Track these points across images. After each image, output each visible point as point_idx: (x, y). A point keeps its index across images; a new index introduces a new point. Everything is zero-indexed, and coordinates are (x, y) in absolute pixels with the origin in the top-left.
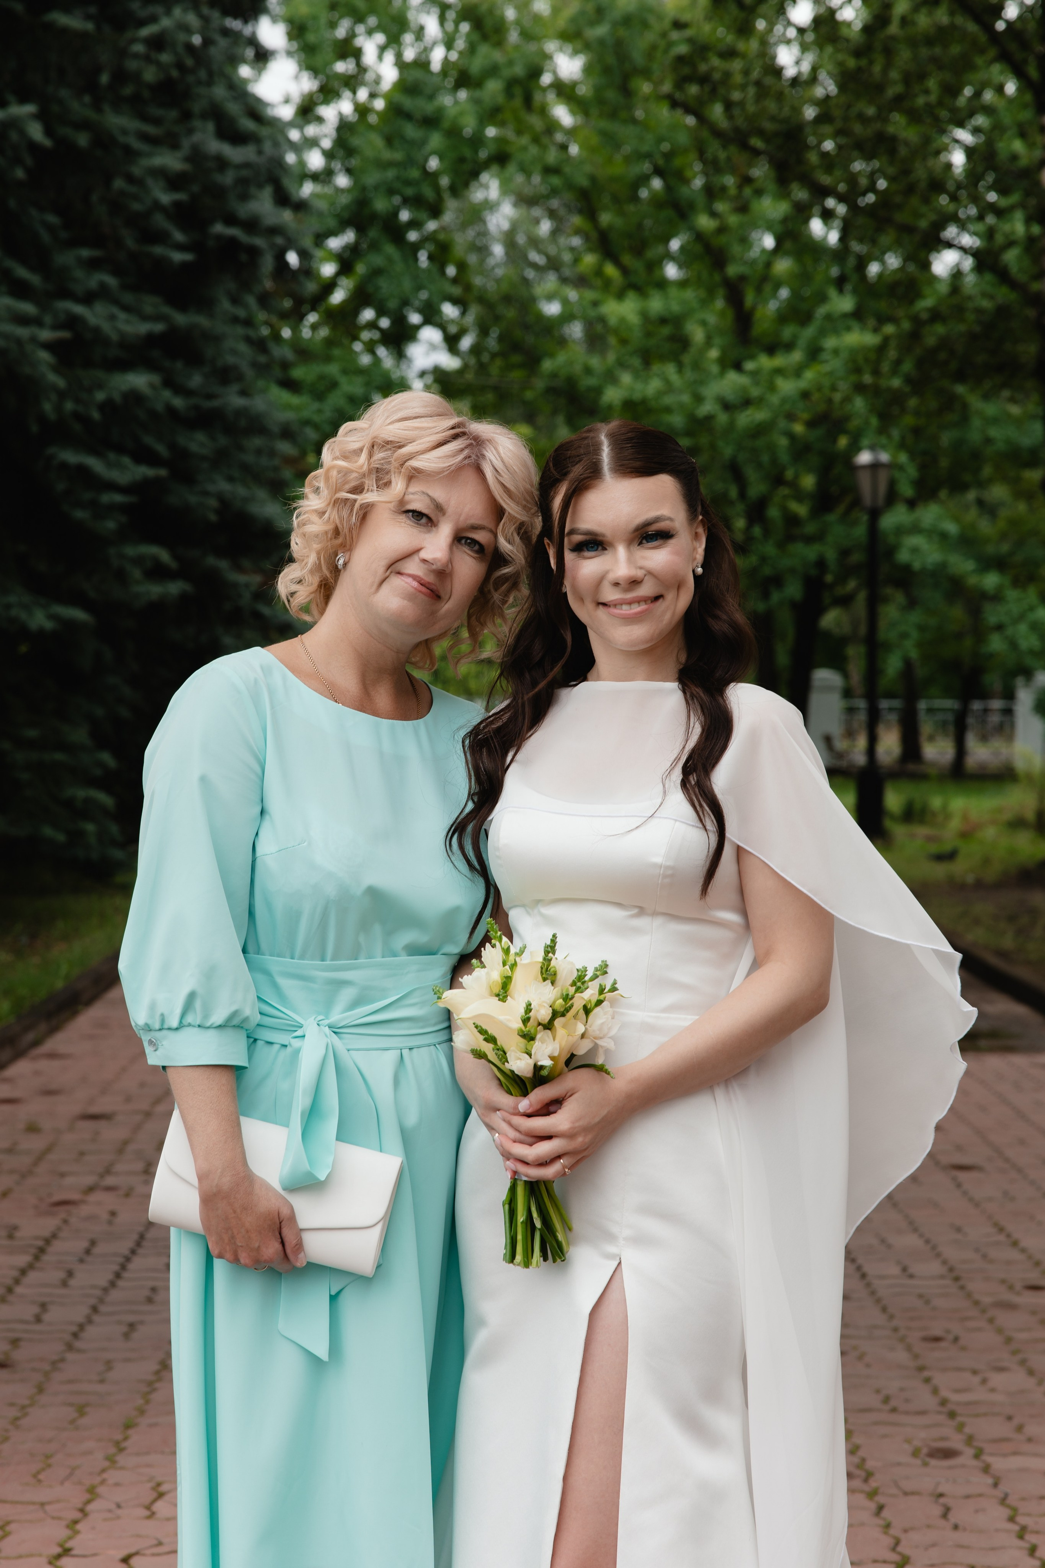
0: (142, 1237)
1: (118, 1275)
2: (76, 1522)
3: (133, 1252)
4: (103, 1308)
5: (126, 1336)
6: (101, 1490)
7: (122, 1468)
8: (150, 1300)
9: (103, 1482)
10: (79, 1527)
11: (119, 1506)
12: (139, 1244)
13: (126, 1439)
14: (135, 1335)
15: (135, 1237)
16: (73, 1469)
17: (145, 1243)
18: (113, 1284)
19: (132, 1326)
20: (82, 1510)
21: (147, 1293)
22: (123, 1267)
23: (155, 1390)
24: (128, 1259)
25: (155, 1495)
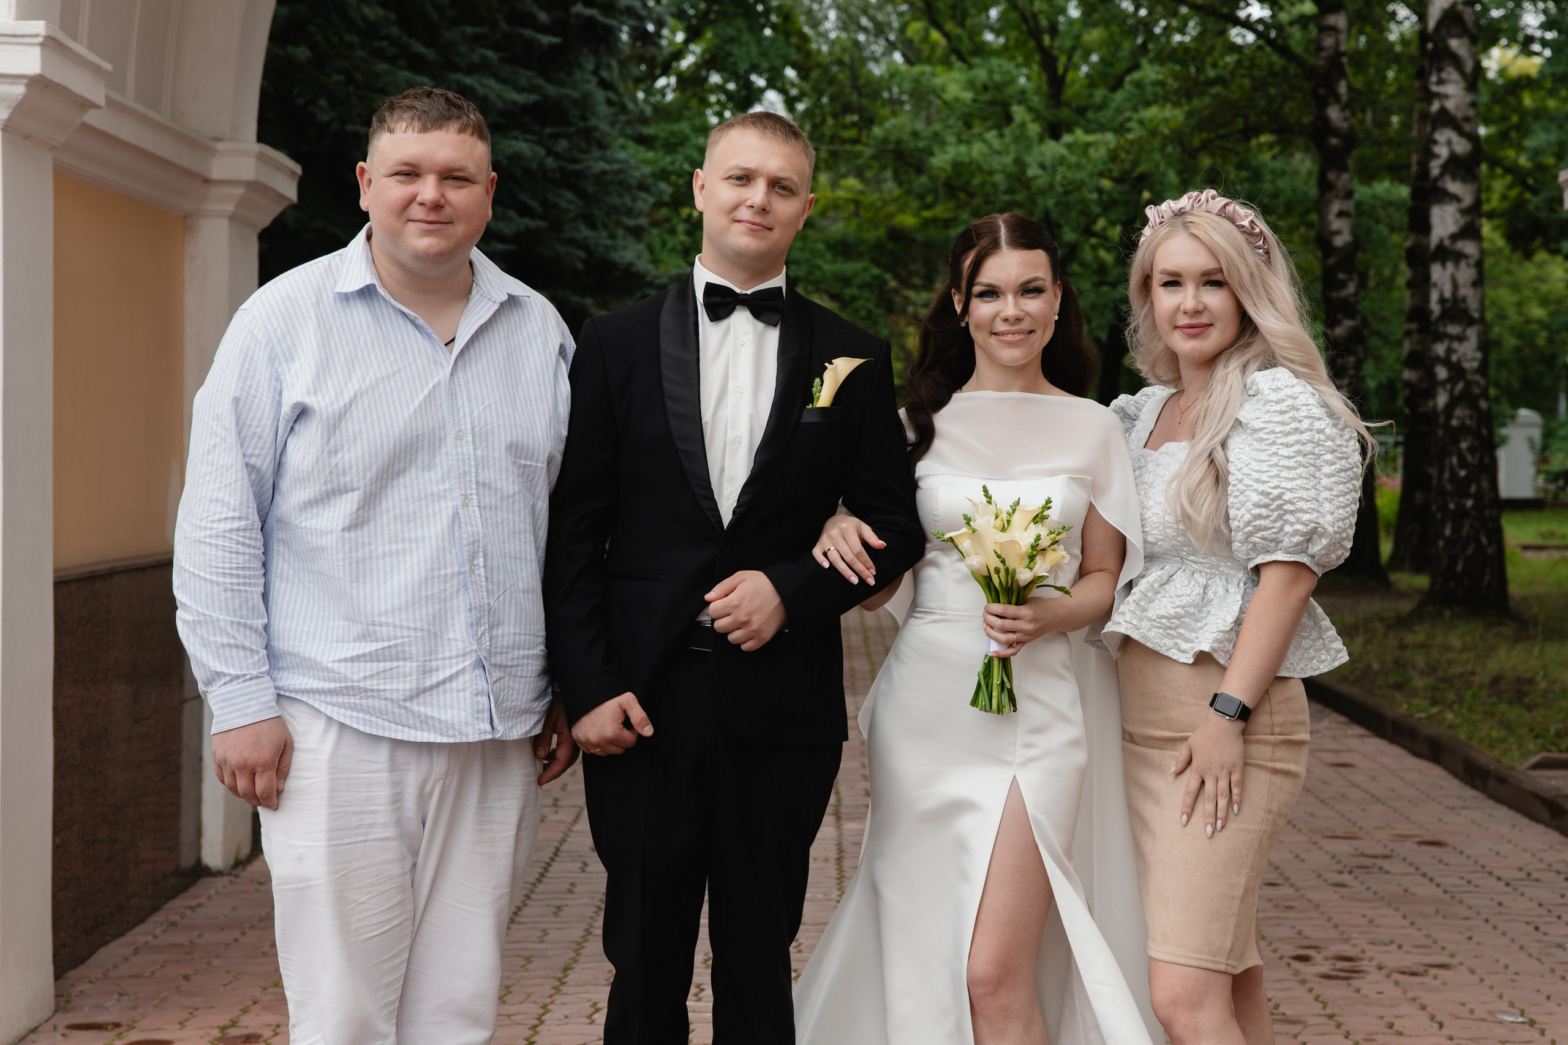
0: (558, 849)
1: (542, 875)
2: (536, 1026)
3: (552, 860)
4: (533, 896)
5: (556, 914)
6: (550, 1007)
7: (565, 994)
8: (571, 891)
9: (552, 1002)
10: (538, 1029)
11: (566, 1017)
12: (556, 854)
13: (565, 977)
14: (562, 914)
15: (553, 850)
16: (529, 995)
17: (560, 854)
18: (539, 881)
19: (558, 907)
20: (539, 1019)
21: (567, 886)
22: (546, 870)
23: (583, 947)
24: (549, 865)
25: (593, 1010)
